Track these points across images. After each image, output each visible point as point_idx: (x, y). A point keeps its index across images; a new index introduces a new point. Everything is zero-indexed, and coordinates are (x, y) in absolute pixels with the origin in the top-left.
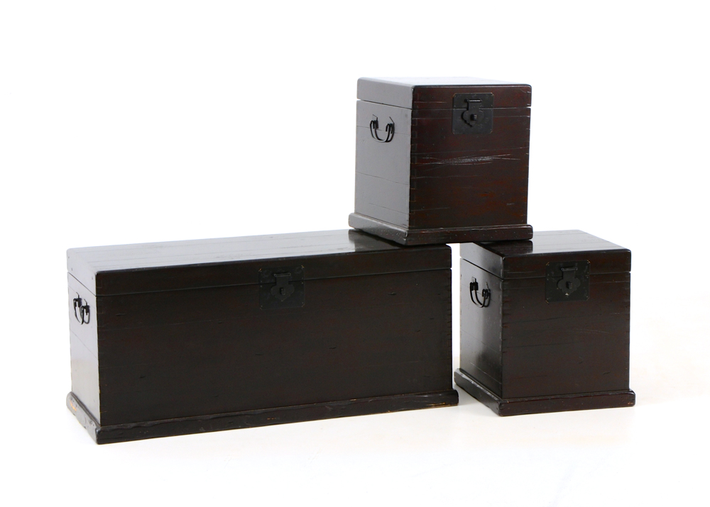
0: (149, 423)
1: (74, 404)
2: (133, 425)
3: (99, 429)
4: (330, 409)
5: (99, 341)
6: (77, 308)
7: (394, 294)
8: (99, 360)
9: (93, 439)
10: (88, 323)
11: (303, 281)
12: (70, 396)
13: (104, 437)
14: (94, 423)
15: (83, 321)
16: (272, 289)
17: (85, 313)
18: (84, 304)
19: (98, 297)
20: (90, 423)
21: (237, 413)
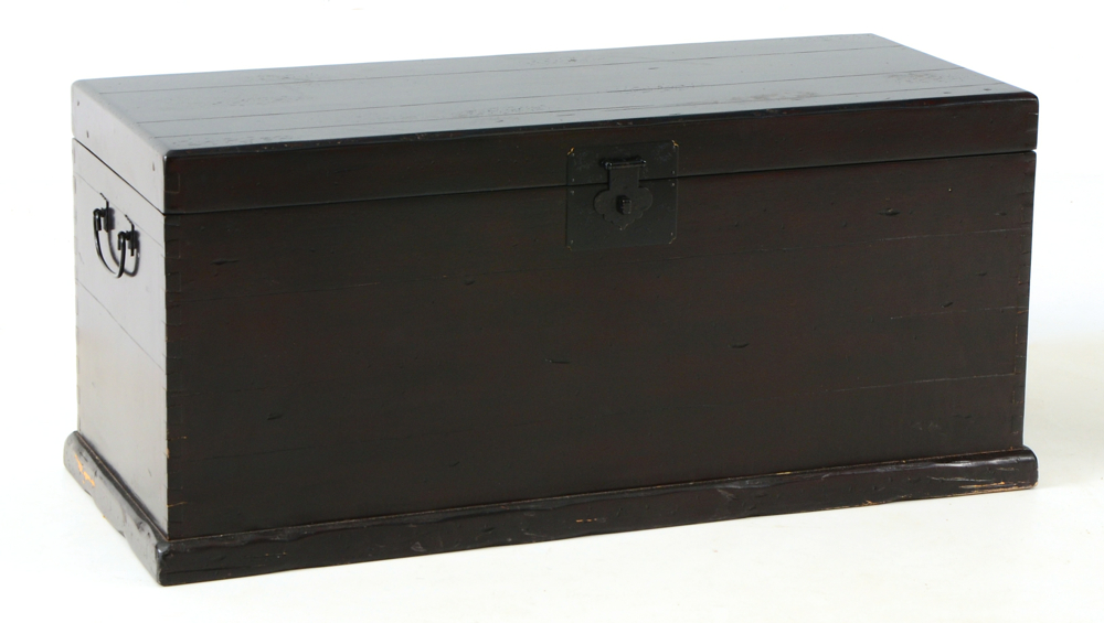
0: (289, 531)
1: (88, 470)
2: (250, 536)
3: (166, 548)
4: (728, 496)
5: (169, 326)
6: (103, 234)
7: (893, 214)
8: (168, 374)
9: (150, 571)
10: (134, 274)
11: (674, 179)
12: (75, 444)
13: (176, 568)
14: (148, 529)
15: (122, 271)
16: (598, 200)
17: (128, 251)
18: (122, 225)
19: (168, 215)
20: (139, 526)
21: (503, 507)
